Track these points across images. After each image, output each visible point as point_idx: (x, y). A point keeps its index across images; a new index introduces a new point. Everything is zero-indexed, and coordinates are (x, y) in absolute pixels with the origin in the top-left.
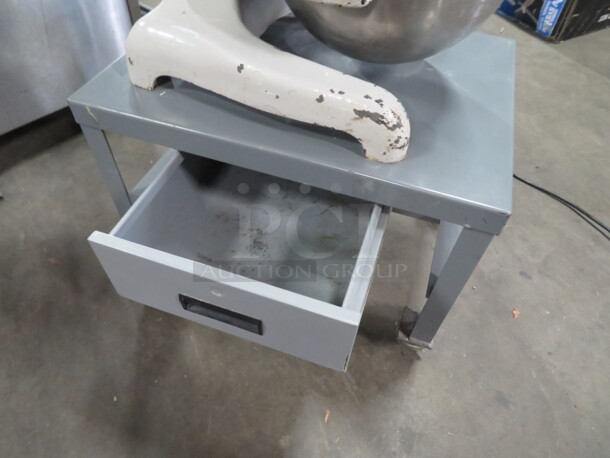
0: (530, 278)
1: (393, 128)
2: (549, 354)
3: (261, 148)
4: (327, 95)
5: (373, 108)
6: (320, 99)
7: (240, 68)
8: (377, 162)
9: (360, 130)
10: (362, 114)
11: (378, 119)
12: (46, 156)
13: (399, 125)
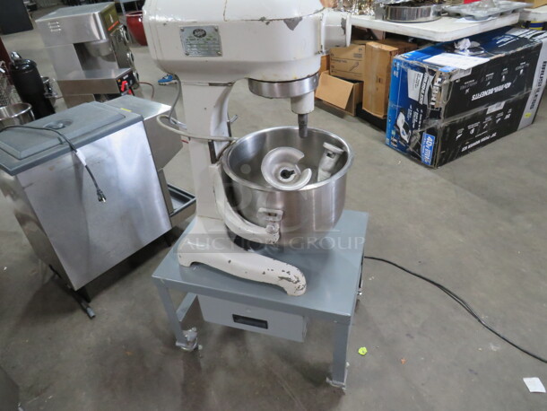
0: (412, 337)
1: (296, 283)
2: (423, 384)
3: (242, 294)
4: (266, 271)
5: (286, 275)
6: (264, 273)
7: (230, 262)
8: (292, 296)
9: (283, 284)
10: (282, 278)
11: (289, 280)
12: (117, 286)
13: (298, 281)
